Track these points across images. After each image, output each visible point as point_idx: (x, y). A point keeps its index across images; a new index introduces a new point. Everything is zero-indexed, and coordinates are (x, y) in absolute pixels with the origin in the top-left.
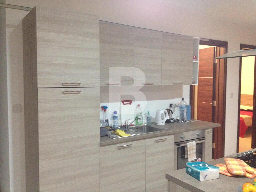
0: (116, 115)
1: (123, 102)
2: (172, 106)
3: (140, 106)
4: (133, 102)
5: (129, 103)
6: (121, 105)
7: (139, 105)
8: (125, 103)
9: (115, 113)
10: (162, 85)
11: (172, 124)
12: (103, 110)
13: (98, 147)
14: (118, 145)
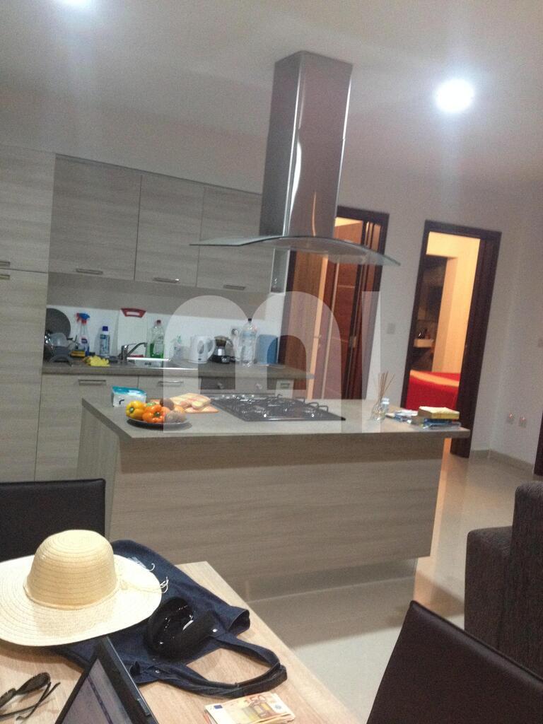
0: (105, 333)
1: (125, 311)
2: (236, 332)
3: (162, 322)
4: (146, 314)
5: (138, 314)
6: (119, 314)
7: (159, 322)
8: (128, 313)
9: (105, 329)
10: (198, 286)
11: (225, 365)
12: (80, 321)
13: (38, 374)
14: (79, 377)
